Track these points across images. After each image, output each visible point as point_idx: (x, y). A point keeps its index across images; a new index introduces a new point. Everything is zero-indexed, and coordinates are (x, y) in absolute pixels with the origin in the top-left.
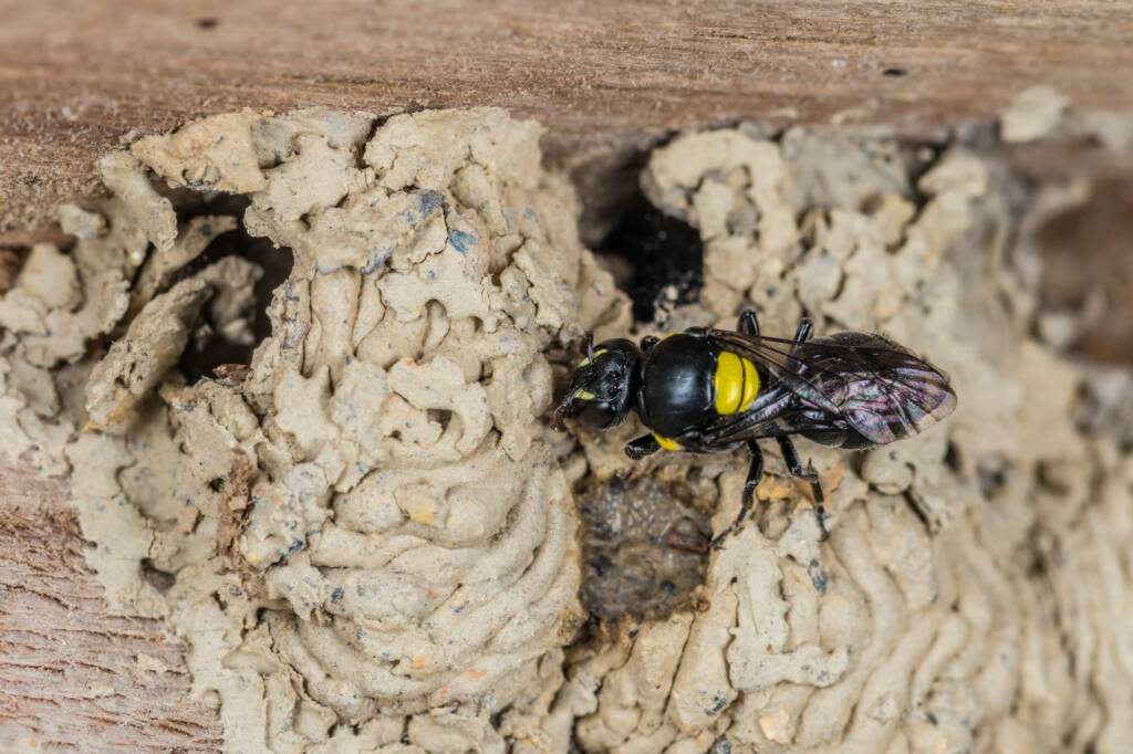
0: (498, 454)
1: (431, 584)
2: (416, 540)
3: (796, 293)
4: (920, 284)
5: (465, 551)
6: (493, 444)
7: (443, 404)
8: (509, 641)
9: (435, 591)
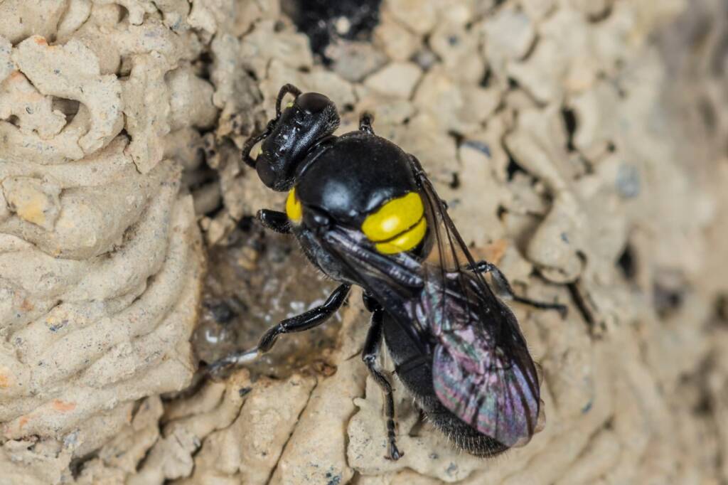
0: (125, 161)
1: (28, 293)
2: (18, 242)
3: (480, 48)
4: (619, 63)
5: (71, 264)
6: (121, 149)
7: (71, 92)
8: (106, 373)
9: (32, 302)
